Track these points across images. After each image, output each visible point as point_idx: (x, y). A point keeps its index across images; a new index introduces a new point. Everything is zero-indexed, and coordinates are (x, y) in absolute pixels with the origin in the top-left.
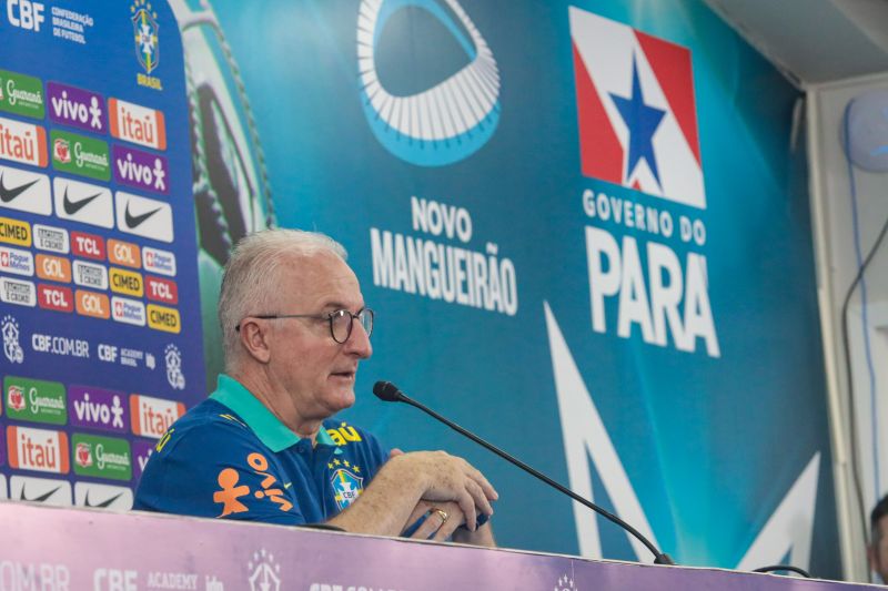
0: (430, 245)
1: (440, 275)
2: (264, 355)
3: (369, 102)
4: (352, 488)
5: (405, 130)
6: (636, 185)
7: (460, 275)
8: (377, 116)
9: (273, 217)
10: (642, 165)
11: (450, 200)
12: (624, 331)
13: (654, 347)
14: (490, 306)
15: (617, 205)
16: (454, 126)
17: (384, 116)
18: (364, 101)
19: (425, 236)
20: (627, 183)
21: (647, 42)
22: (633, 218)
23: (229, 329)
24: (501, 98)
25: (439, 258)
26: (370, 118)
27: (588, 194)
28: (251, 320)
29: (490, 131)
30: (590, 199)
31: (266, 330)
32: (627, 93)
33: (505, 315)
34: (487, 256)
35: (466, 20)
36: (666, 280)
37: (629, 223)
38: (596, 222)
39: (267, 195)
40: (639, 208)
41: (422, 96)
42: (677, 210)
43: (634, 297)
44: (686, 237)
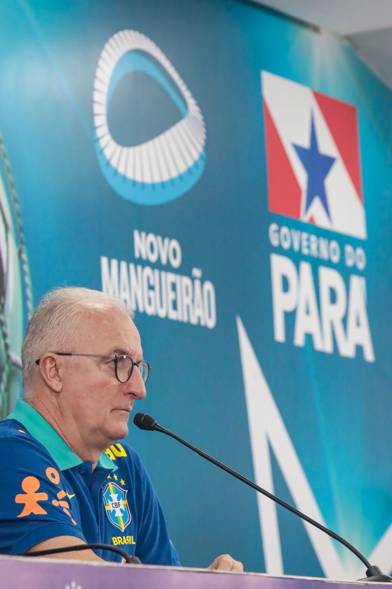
0: (148, 271)
1: (155, 296)
2: (57, 385)
3: (102, 151)
4: (119, 499)
5: (130, 175)
6: (312, 220)
7: (171, 295)
8: (108, 163)
9: (24, 248)
10: (317, 203)
11: (164, 233)
12: (299, 341)
13: (323, 354)
14: (194, 321)
15: (296, 235)
16: (169, 172)
17: (114, 163)
18: (98, 151)
19: (144, 263)
20: (305, 218)
21: (322, 101)
22: (309, 247)
23: (30, 363)
24: (207, 147)
25: (155, 281)
26: (102, 165)
27: (274, 227)
28: (49, 354)
29: (198, 174)
30: (275, 231)
31: (61, 365)
32: (305, 143)
33: (206, 328)
34: (193, 279)
35: (180, 83)
36: (333, 299)
37: (305, 251)
38: (280, 251)
39: (19, 229)
40: (313, 238)
41: (144, 147)
42: (343, 240)
43: (308, 312)
44: (350, 262)
